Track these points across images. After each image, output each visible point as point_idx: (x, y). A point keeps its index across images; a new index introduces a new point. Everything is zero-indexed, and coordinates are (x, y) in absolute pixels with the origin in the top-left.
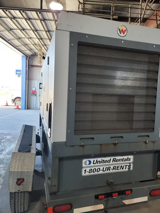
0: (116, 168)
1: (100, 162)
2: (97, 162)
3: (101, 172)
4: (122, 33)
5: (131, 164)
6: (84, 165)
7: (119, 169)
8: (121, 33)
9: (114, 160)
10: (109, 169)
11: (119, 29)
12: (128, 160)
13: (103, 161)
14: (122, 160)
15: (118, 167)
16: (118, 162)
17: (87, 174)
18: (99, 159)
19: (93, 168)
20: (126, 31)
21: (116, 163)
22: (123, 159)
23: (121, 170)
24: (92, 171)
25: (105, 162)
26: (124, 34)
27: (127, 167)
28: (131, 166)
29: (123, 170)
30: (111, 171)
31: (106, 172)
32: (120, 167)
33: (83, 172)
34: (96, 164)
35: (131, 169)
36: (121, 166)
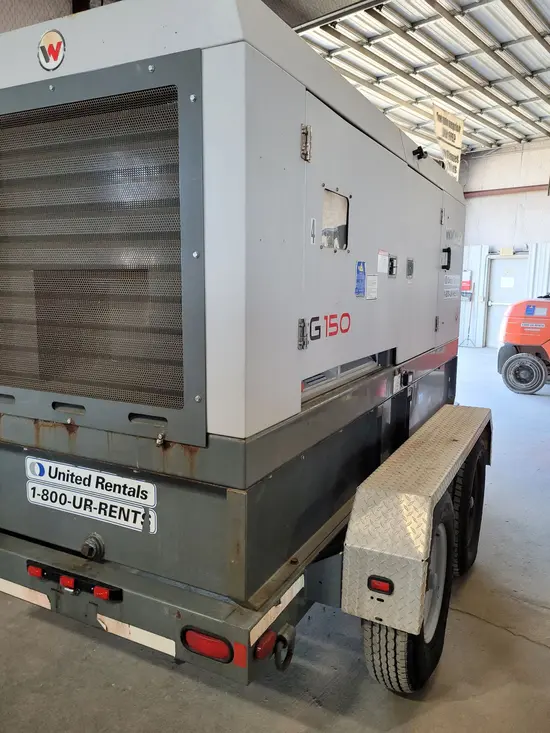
0: (108, 510)
1: (66, 477)
2: (58, 474)
3: (69, 508)
4: (51, 58)
5: (151, 513)
6: (29, 473)
7: (117, 515)
8: (47, 61)
9: (100, 482)
10: (88, 504)
11: (43, 48)
12: (140, 494)
13: (72, 475)
14: (122, 489)
15: (114, 509)
16: (111, 493)
17: (38, 500)
18: (63, 468)
19: (50, 490)
20: (62, 45)
21: (105, 492)
22: (125, 487)
23: (122, 521)
24: (49, 495)
25: (78, 480)
26: (55, 58)
27: (139, 517)
28: (153, 521)
29: (125, 523)
30: (95, 514)
31: (82, 510)
32: (118, 510)
33: (31, 492)
34: (56, 480)
35: (153, 528)
36: (122, 509)
